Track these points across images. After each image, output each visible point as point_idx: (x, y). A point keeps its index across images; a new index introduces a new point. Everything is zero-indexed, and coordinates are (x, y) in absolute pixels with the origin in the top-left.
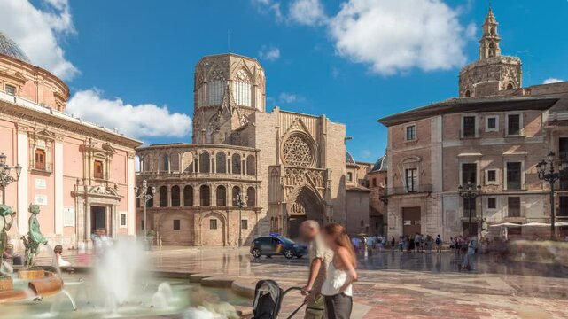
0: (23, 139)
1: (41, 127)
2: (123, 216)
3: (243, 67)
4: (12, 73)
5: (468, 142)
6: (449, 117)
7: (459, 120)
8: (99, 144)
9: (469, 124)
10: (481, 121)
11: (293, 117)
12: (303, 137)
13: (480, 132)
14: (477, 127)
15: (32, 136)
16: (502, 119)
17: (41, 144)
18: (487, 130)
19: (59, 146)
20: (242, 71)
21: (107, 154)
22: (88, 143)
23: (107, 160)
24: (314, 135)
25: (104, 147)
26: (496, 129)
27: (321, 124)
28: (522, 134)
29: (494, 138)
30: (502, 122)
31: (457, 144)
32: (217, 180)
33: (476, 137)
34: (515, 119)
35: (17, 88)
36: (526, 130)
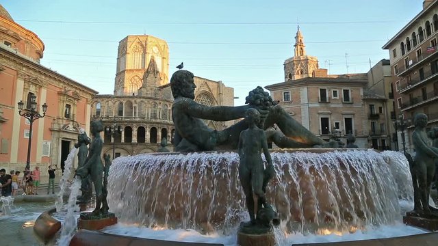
0: (20, 84)
3: (156, 46)
4: (10, 33)
5: (323, 105)
7: (317, 90)
8: (71, 91)
9: (323, 92)
10: (329, 92)
11: (202, 81)
12: (208, 95)
13: (330, 98)
14: (327, 96)
15: (28, 82)
16: (340, 92)
17: (33, 89)
18: (333, 98)
19: (44, 91)
20: (156, 47)
21: (75, 99)
22: (63, 91)
23: (74, 104)
24: (215, 93)
25: (73, 94)
26: (338, 98)
27: (219, 87)
28: (350, 101)
29: (337, 103)
30: (341, 94)
31: (317, 105)
32: (151, 123)
33: (328, 101)
34: (346, 92)
35: (13, 45)
36: (352, 99)
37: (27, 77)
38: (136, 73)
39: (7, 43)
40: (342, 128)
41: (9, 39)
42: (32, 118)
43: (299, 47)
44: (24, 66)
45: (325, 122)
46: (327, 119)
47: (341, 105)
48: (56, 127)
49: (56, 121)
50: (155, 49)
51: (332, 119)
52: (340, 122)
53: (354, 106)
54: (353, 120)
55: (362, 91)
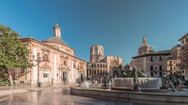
0: (72, 61)
1: (75, 59)
4: (68, 49)
5: (152, 62)
6: (148, 57)
7: (150, 57)
9: (152, 58)
10: (154, 58)
11: (113, 57)
12: (115, 61)
13: (154, 60)
14: (153, 59)
15: (74, 61)
16: (158, 57)
18: (155, 59)
19: (77, 63)
22: (81, 62)
23: (83, 65)
24: (117, 60)
25: (83, 63)
26: (157, 59)
27: (118, 58)
28: (162, 60)
31: (150, 62)
33: (153, 60)
34: (161, 58)
36: (163, 59)
38: (95, 56)
40: (158, 69)
43: (144, 43)
45: (152, 67)
47: (158, 62)
50: (100, 49)
51: (155, 66)
52: (157, 67)
53: (163, 61)
54: (162, 66)
55: (167, 57)
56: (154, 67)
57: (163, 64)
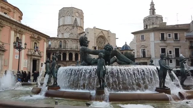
2: (42, 63)
3: (77, 12)
4: (6, 8)
5: (163, 42)
6: (156, 33)
7: (159, 34)
8: (36, 36)
9: (163, 35)
10: (166, 35)
11: (100, 31)
12: (103, 37)
14: (165, 37)
17: (18, 35)
18: (168, 38)
21: (39, 40)
22: (33, 36)
23: (38, 42)
24: (106, 37)
25: (38, 37)
26: (171, 38)
27: (108, 33)
28: (178, 39)
29: (171, 41)
30: (173, 36)
31: (159, 42)
32: (75, 51)
33: (165, 39)
34: (176, 35)
35: (8, 14)
36: (180, 38)
37: (15, 30)
38: (68, 26)
39: (5, 13)
40: (173, 53)
41: (6, 11)
42: (20, 50)
43: (152, 10)
44: (14, 24)
45: (163, 50)
46: (165, 49)
47: (173, 42)
48: (30, 53)
49: (30, 51)
50: (77, 14)
51: (168, 48)
52: (172, 50)
53: (180, 42)
54: (180, 49)
55: (186, 34)
56: (167, 50)
57: (180, 46)
